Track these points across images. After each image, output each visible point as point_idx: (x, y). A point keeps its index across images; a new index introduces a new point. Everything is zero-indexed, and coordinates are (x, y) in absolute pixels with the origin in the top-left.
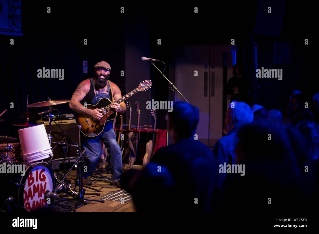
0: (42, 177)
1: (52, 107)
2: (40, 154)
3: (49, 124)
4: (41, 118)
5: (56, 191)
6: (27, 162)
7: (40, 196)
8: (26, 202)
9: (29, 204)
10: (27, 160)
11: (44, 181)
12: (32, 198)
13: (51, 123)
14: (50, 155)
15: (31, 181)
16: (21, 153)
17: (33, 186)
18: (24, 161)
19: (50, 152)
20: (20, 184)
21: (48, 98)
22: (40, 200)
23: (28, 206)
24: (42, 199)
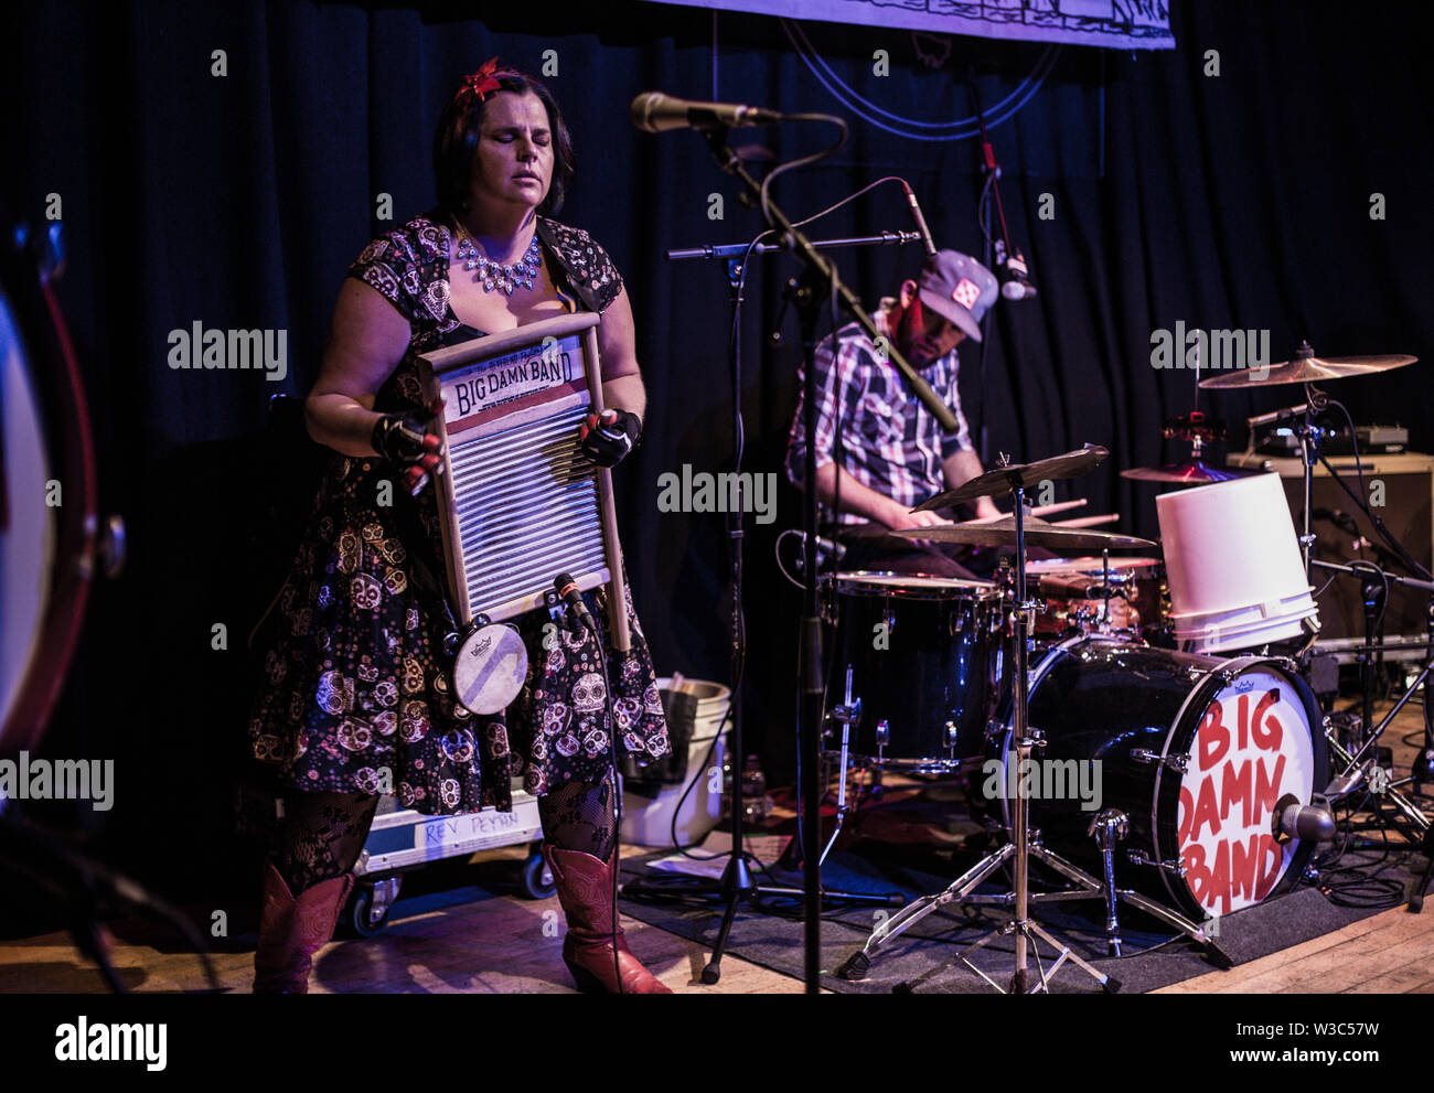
0: (1265, 731)
1: (1318, 392)
2: (1261, 619)
3: (1301, 473)
4: (1252, 441)
5: (1328, 800)
6: (1193, 651)
7: (1250, 818)
8: (1188, 842)
9: (1198, 851)
10: (1194, 644)
11: (1274, 750)
12: (1216, 828)
13: (1311, 469)
14: (1303, 623)
15: (1213, 746)
16: (1165, 608)
17: (1222, 770)
18: (1181, 646)
19: (1308, 608)
20: (1164, 755)
21: (1300, 346)
22: (1254, 838)
23: (1194, 861)
24: (1259, 835)
